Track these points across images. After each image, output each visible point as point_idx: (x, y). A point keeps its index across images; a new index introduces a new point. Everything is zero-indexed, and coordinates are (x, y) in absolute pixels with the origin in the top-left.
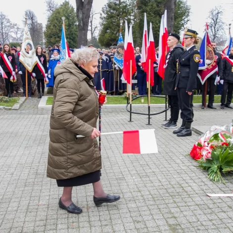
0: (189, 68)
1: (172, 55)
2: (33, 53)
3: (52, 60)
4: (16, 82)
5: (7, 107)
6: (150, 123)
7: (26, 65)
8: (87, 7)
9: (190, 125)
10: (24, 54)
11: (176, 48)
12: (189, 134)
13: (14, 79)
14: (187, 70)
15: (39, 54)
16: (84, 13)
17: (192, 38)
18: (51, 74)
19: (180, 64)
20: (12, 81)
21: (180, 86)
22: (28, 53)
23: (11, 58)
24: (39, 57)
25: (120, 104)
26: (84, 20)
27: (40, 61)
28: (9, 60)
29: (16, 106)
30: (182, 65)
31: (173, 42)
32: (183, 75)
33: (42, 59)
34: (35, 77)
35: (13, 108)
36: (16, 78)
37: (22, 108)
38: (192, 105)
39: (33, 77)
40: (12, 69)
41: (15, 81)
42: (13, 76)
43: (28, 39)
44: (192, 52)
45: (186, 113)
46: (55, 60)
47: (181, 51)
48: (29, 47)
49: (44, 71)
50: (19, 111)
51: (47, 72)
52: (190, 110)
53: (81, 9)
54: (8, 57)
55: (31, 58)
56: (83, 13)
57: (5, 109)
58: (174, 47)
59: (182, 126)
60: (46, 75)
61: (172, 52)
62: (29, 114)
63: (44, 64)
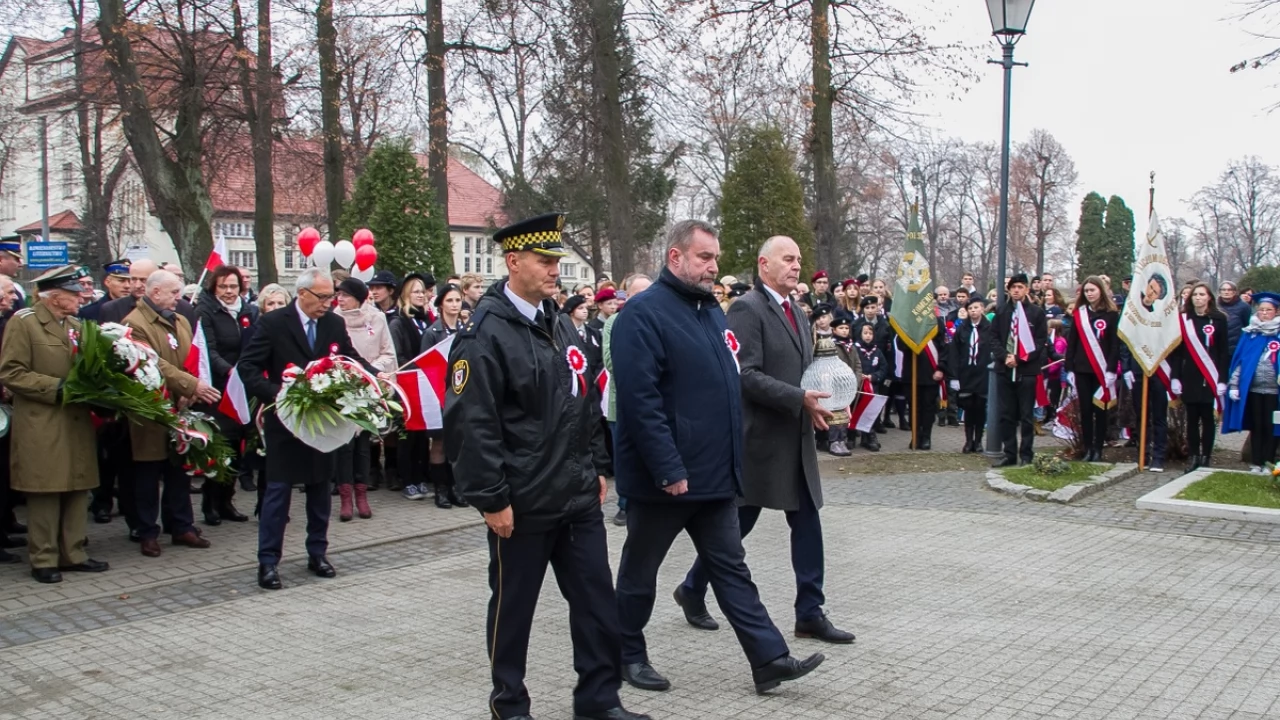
2: (1168, 310)
3: (1249, 334)
4: (1114, 408)
5: (1036, 492)
7: (1138, 352)
10: (1136, 312)
13: (1106, 398)
15: (1201, 312)
18: (1239, 386)
20: (1101, 405)
22: (1150, 309)
23: (1102, 324)
24: (1199, 324)
27: (1202, 337)
28: (1095, 331)
29: (1070, 490)
33: (1209, 330)
34: (1181, 395)
35: (1054, 495)
36: (1113, 396)
37: (1085, 501)
39: (1174, 396)
40: (1102, 363)
41: (1109, 405)
42: (1106, 391)
43: (1155, 258)
46: (1259, 333)
48: (1157, 288)
49: (1214, 374)
50: (1068, 508)
51: (1224, 378)
54: (1092, 322)
55: (1159, 325)
57: (1030, 496)
60: (1221, 388)
62: (1091, 521)
63: (1218, 349)
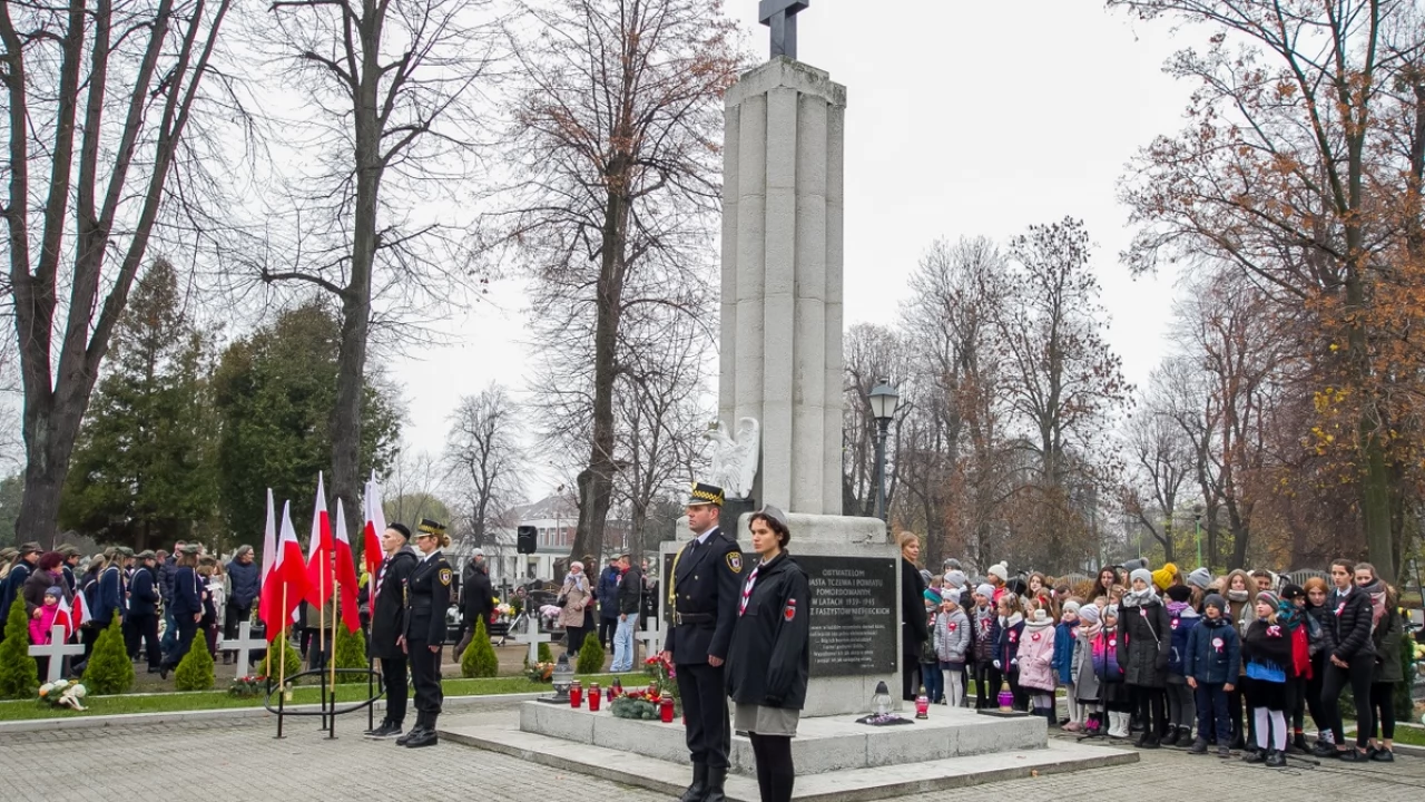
0: (431, 597)
1: (393, 569)
6: (336, 734)
8: (67, 409)
9: (434, 720)
11: (400, 554)
12: (431, 740)
14: (427, 602)
16: (55, 429)
17: (431, 537)
19: (411, 589)
21: (413, 635)
25: (222, 707)
26: (53, 451)
30: (416, 591)
31: (393, 541)
32: (419, 612)
38: (439, 676)
44: (436, 564)
45: (426, 693)
47: (411, 560)
52: (436, 687)
53: (45, 416)
56: (52, 428)
58: (396, 551)
59: (417, 725)
61: (391, 563)
